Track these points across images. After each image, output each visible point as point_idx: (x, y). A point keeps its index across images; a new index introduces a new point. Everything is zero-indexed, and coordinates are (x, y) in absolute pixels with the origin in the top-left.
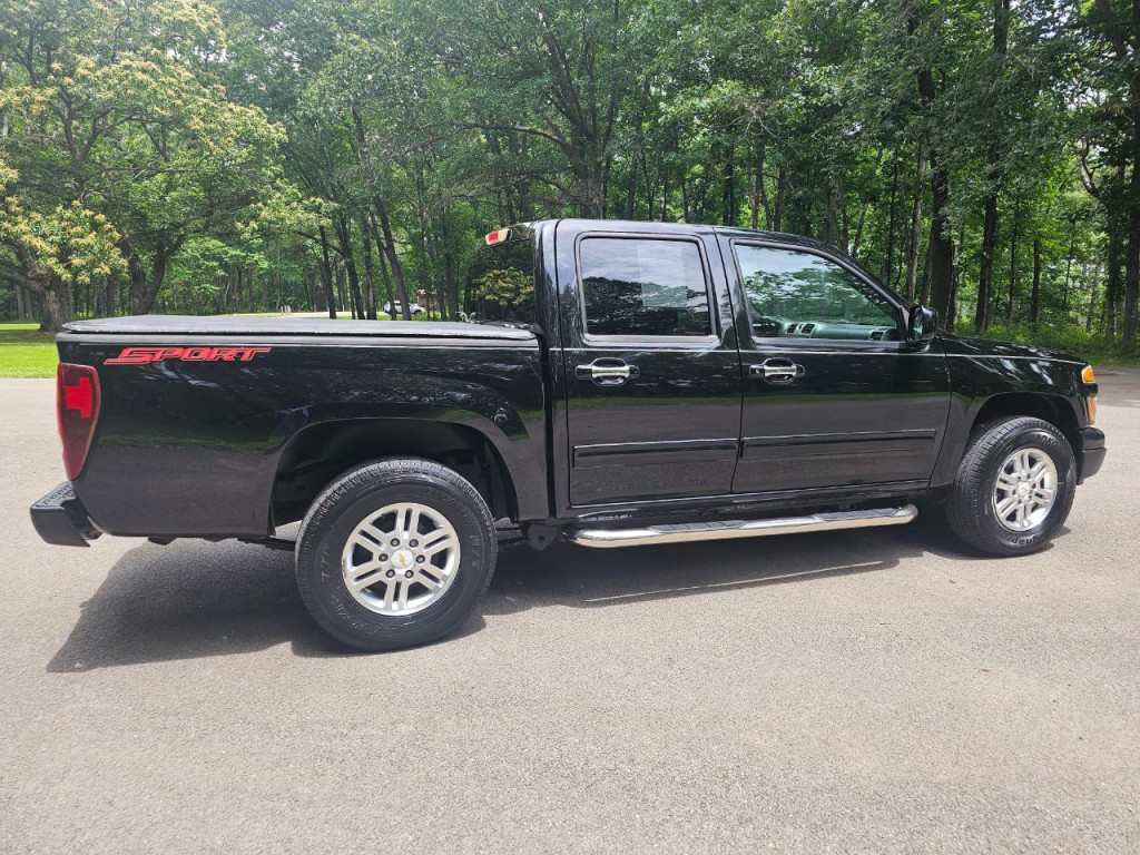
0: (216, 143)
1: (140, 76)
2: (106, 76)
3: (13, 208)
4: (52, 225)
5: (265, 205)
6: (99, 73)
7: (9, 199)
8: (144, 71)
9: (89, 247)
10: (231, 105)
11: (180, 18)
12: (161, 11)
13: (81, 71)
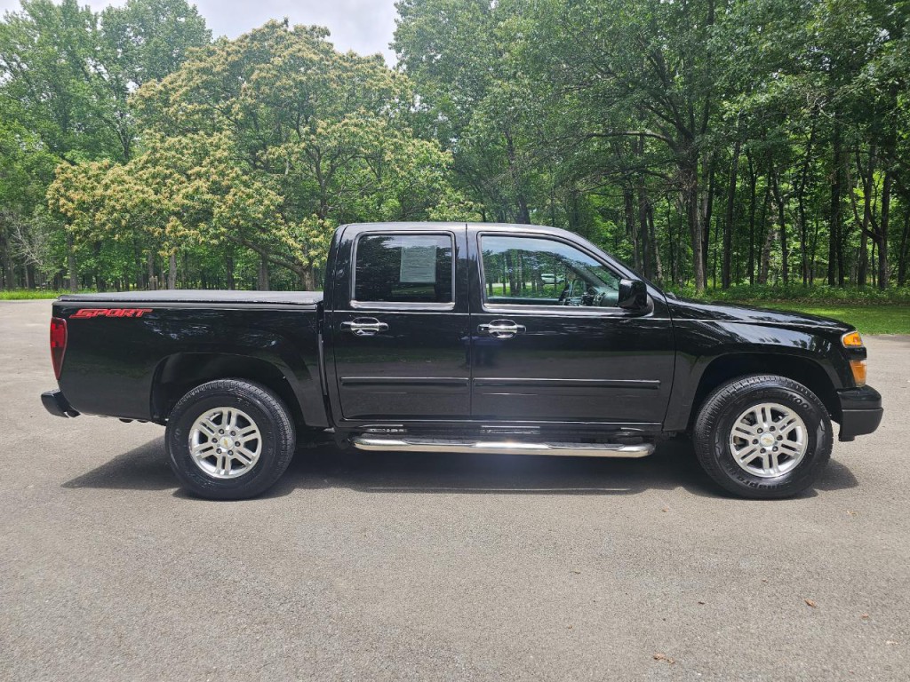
0: (402, 169)
1: (353, 129)
2: (334, 131)
3: (280, 221)
4: (301, 230)
5: (434, 208)
6: (329, 130)
7: (278, 215)
8: (356, 125)
9: (320, 244)
10: (415, 141)
11: (383, 87)
12: (371, 84)
13: (319, 130)
